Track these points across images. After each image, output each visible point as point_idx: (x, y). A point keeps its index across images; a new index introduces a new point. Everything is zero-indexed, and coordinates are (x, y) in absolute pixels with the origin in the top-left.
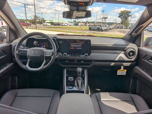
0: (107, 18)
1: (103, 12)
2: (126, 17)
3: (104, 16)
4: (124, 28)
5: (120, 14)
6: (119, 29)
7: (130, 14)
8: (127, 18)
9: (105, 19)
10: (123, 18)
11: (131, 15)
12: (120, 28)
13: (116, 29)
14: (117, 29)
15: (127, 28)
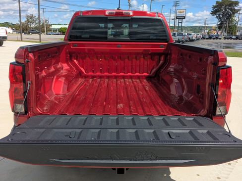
0: (184, 18)
1: (176, 6)
2: (228, 13)
3: (178, 14)
4: (225, 38)
5: (214, 7)
6: (212, 40)
7: (236, 8)
8: (230, 16)
9: (180, 21)
10: (221, 16)
11: (239, 10)
12: (214, 37)
13: (205, 40)
14: (209, 40)
15: (231, 38)
